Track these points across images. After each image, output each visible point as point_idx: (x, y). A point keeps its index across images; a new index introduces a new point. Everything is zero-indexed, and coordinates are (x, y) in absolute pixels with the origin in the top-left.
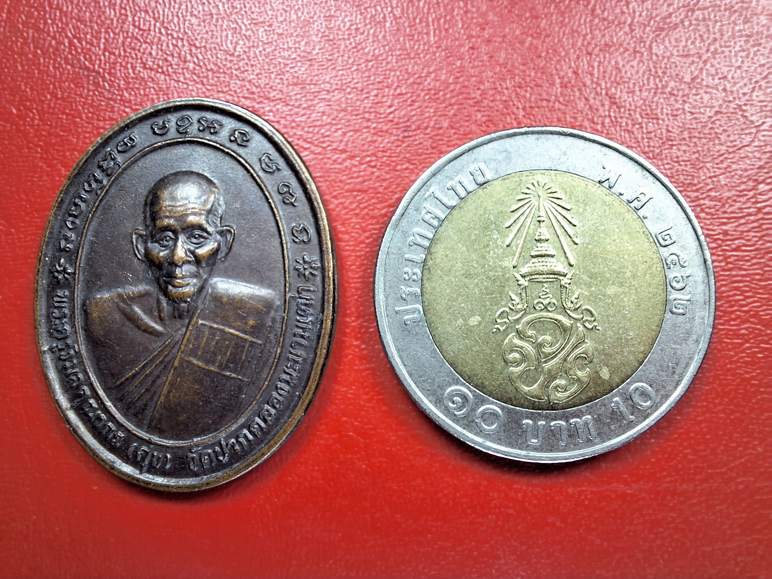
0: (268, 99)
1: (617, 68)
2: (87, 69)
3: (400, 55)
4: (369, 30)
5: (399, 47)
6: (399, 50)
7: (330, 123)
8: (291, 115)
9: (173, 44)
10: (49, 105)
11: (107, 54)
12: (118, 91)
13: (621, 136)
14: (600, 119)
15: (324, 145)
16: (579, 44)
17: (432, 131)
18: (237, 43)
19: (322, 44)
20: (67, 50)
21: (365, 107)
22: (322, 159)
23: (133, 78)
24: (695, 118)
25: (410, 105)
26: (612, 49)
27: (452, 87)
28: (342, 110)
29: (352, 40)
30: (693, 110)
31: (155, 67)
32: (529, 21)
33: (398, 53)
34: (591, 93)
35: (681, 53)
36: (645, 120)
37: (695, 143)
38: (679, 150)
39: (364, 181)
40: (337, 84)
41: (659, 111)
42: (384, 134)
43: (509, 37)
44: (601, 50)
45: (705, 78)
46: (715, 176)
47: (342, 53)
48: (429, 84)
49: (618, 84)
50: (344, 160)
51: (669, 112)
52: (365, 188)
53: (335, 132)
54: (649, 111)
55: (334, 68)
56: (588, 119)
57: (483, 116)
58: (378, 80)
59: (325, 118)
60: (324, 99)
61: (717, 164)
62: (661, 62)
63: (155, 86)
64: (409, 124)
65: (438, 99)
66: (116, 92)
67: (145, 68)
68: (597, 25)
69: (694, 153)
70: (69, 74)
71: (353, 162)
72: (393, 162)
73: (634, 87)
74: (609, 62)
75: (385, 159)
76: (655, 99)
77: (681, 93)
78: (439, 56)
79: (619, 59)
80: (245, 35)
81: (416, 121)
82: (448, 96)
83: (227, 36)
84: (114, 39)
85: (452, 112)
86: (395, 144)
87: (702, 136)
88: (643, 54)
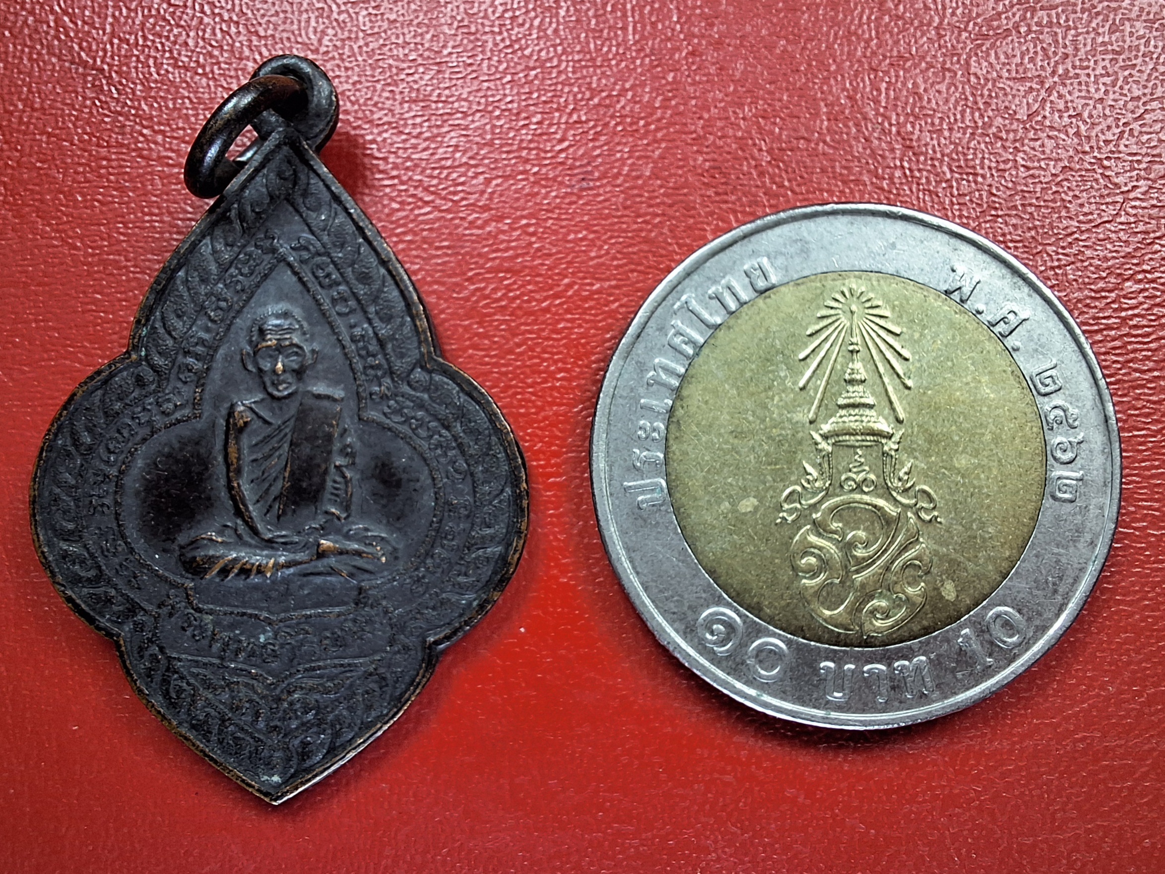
0: (371, 122)
1: (916, 93)
2: (85, 64)
3: (580, 61)
4: (532, 20)
5: (578, 48)
6: (579, 52)
7: (466, 163)
8: (406, 149)
9: (221, 29)
10: (21, 118)
11: (116, 41)
12: (131, 100)
13: (918, 198)
14: (888, 171)
15: (456, 198)
16: (859, 53)
17: (625, 181)
18: (323, 32)
19: (459, 38)
20: (52, 32)
21: (522, 141)
22: (452, 219)
23: (156, 81)
24: (1033, 176)
25: (591, 140)
26: (909, 64)
27: (659, 113)
28: (485, 144)
29: (505, 34)
30: (1029, 164)
31: (192, 65)
32: (782, 15)
33: (577, 57)
34: (874, 130)
35: (1014, 74)
36: (957, 176)
37: (1031, 214)
38: (1006, 223)
39: (517, 256)
40: (479, 103)
41: (978, 162)
42: (550, 183)
43: (751, 39)
44: (892, 64)
45: (1047, 114)
46: (1059, 267)
47: (489, 54)
48: (623, 107)
49: (917, 117)
50: (486, 222)
51: (993, 165)
52: (518, 267)
53: (473, 178)
54: (962, 163)
55: (476, 78)
56: (869, 171)
57: (705, 160)
58: (544, 98)
59: (458, 155)
60: (458, 125)
61: (1063, 248)
62: (983, 87)
63: (192, 95)
64: (590, 168)
65: (637, 131)
66: (129, 102)
67: (175, 66)
68: (887, 25)
69: (1029, 229)
70: (53, 70)
71: (500, 225)
72: (562, 227)
73: (941, 124)
74: (904, 84)
75: (551, 222)
76: (972, 145)
77: (1011, 136)
78: (642, 65)
79: (920, 80)
80: (336, 20)
81: (601, 164)
82: (653, 127)
83: (308, 21)
84: (127, 17)
85: (657, 153)
86: (567, 201)
87: (1042, 203)
88: (956, 74)
